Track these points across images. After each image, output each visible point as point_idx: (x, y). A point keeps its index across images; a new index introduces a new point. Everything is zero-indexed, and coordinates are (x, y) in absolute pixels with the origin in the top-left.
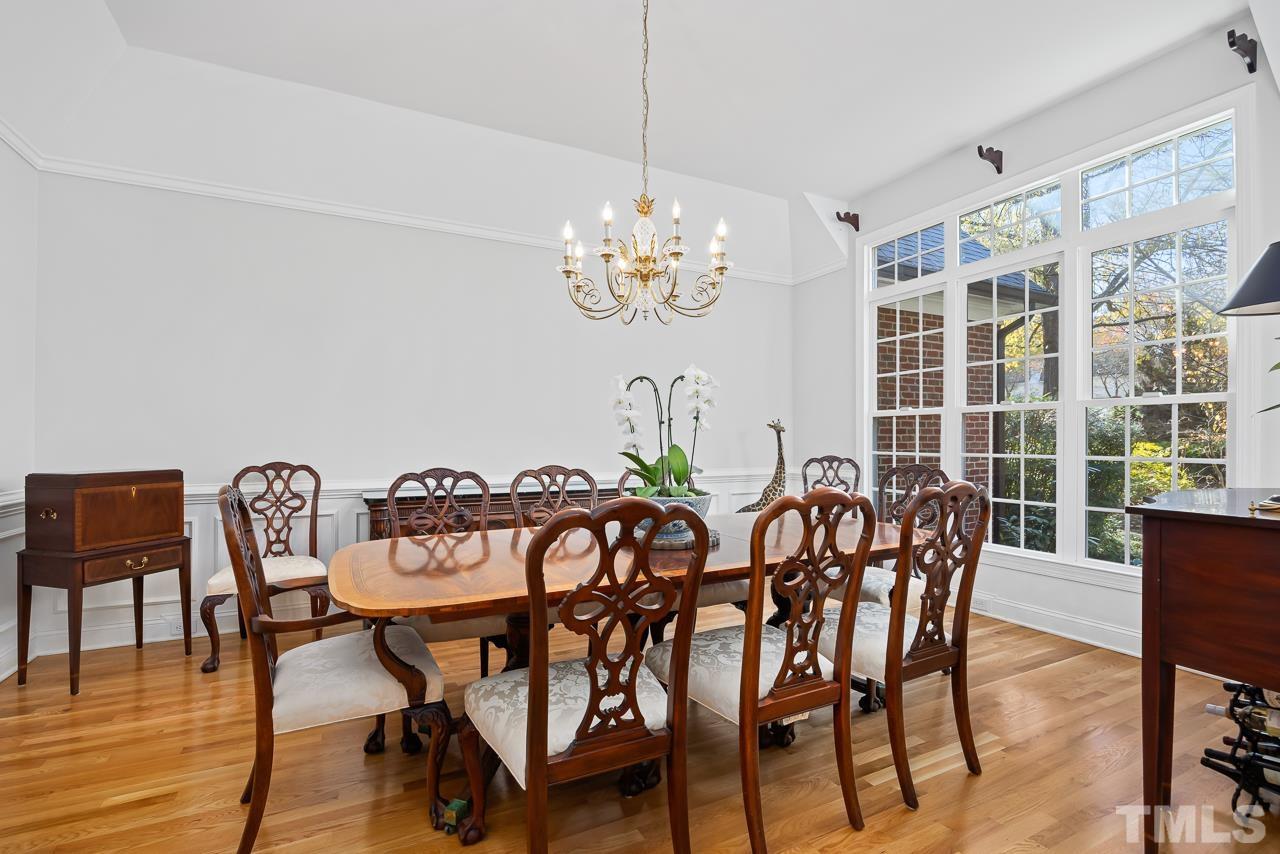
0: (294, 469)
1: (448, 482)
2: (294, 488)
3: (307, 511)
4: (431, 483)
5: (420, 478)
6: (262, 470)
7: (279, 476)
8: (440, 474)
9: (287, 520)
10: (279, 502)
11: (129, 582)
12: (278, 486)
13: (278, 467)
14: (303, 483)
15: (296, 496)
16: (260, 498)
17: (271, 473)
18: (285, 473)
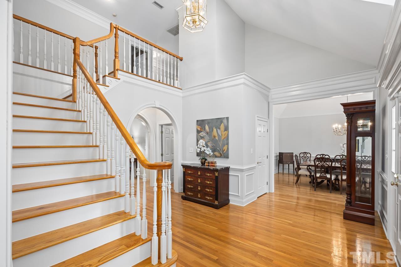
0: (307, 153)
1: (324, 156)
2: (307, 156)
3: (309, 159)
4: (322, 156)
5: (320, 155)
6: (303, 153)
7: (305, 154)
8: (323, 155)
9: (306, 160)
10: (305, 158)
11: (288, 165)
12: (305, 155)
13: (305, 153)
14: (308, 155)
15: (308, 157)
16: (303, 157)
17: (304, 153)
18: (306, 154)
